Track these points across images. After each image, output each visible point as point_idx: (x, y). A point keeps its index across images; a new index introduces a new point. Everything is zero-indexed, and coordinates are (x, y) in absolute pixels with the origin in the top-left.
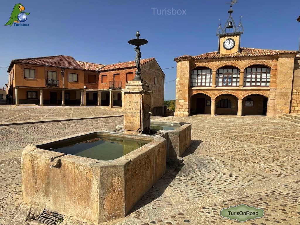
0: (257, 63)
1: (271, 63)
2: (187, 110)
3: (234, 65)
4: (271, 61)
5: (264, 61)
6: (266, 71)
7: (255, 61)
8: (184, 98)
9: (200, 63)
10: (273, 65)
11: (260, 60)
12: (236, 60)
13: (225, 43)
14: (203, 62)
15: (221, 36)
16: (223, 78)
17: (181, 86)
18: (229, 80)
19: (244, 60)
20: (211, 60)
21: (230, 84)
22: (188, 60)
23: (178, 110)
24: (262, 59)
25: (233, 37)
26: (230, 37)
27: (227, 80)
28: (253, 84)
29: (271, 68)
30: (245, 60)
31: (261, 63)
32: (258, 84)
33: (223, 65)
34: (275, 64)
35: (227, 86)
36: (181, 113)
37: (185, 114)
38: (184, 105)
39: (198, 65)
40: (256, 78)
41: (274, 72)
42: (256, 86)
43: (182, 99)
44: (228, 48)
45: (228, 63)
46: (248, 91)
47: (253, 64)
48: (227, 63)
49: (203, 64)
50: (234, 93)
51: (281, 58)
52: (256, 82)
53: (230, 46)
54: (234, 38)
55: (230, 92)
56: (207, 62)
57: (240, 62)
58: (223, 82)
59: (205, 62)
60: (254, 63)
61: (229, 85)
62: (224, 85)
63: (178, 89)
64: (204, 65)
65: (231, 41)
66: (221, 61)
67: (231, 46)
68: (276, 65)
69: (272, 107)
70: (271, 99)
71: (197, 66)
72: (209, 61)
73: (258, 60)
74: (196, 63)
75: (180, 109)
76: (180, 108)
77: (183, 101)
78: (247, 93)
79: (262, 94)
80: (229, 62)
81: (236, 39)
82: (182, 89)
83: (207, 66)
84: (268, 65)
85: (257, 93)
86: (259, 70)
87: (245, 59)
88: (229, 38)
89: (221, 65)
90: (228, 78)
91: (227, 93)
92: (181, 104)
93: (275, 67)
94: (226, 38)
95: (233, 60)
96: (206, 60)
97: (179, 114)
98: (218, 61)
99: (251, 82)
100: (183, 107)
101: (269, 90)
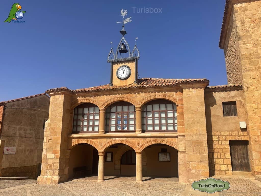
0: (156, 97)
1: (174, 96)
2: (57, 172)
3: (126, 100)
4: (174, 93)
5: (166, 94)
6: (171, 109)
7: (153, 94)
8: (54, 152)
9: (83, 98)
10: (178, 99)
11: (160, 93)
12: (128, 93)
13: (119, 71)
14: (87, 97)
15: (113, 63)
16: (117, 120)
17: (51, 132)
18: (124, 122)
19: (138, 93)
20: (97, 93)
21: (126, 129)
22: (62, 94)
23: (45, 173)
24: (162, 91)
25: (128, 64)
26: (125, 63)
27: (122, 123)
28: (157, 128)
29: (176, 103)
30: (141, 94)
31: (162, 97)
32: (164, 128)
33: (113, 100)
34: (180, 98)
35: (122, 131)
36: (49, 177)
37: (53, 179)
38: (53, 163)
39: (80, 100)
40: (160, 118)
41: (180, 110)
42: (160, 131)
43: (51, 152)
44: (122, 77)
45: (120, 97)
46: (148, 140)
47: (151, 98)
48: (117, 98)
49: (87, 100)
50: (128, 142)
51: (185, 89)
52: (160, 125)
53: (124, 75)
54: (130, 65)
55: (124, 141)
56: (92, 96)
57: (134, 95)
58: (117, 125)
59: (90, 97)
60: (152, 96)
61: (124, 130)
62: (119, 129)
63: (47, 137)
64: (89, 101)
65: (126, 69)
66: (110, 95)
67: (126, 75)
68: (181, 100)
69: (183, 165)
70: (181, 152)
71: (79, 102)
72: (95, 95)
73: (157, 93)
74: (78, 98)
75: (48, 171)
76: (47, 169)
77: (53, 156)
78: (147, 143)
79: (167, 144)
80: (121, 95)
81: (132, 65)
82: (53, 137)
83: (92, 102)
84: (171, 99)
85: (161, 143)
86: (163, 107)
87: (140, 92)
88: (123, 64)
89: (110, 100)
90: (123, 119)
91: (119, 142)
92: (50, 162)
93: (180, 102)
94: (120, 65)
95: (125, 93)
96: (90, 94)
97: (45, 179)
98: (106, 95)
99: (154, 125)
100: (52, 167)
101: (177, 137)
